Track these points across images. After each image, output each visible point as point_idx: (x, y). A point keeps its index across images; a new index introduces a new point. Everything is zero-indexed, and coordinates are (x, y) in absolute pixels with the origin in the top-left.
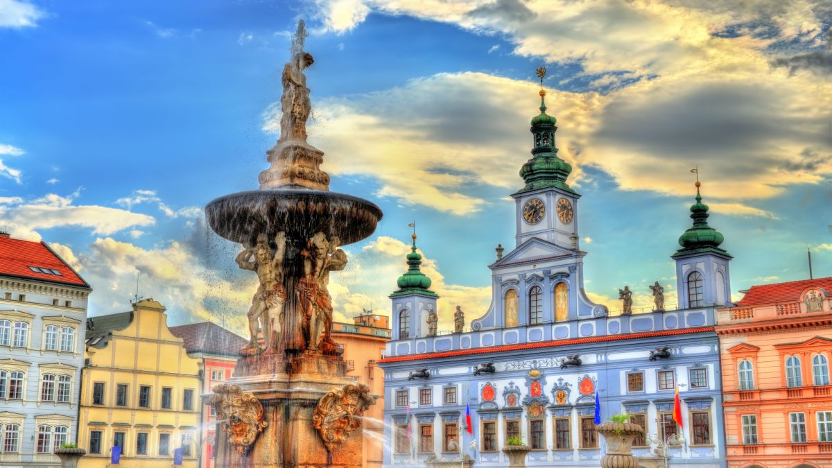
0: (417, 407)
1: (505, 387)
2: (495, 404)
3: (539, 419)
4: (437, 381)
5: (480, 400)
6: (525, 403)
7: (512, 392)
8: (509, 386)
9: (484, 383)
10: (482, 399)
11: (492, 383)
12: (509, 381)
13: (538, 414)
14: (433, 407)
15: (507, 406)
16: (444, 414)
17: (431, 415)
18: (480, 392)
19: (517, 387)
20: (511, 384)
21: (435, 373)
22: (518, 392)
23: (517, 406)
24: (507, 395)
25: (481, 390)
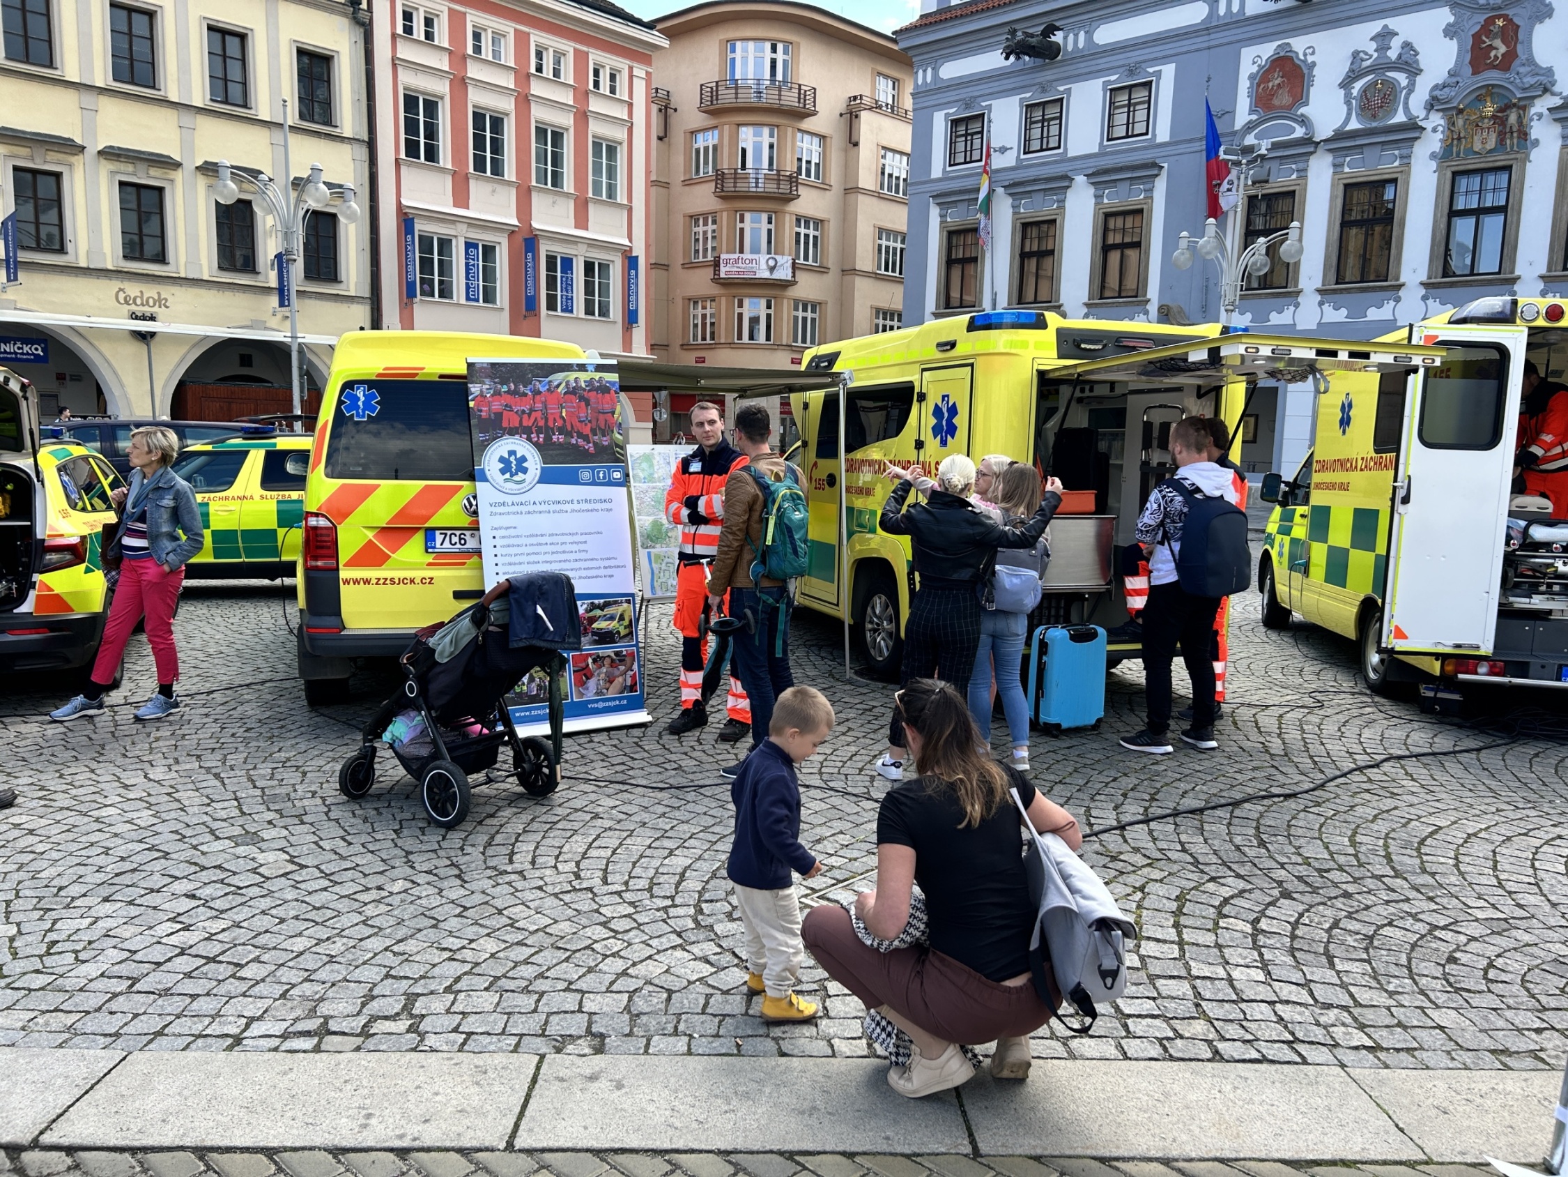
0: (1013, 163)
1: (1356, 54)
2: (1304, 121)
3: (1500, 159)
4: (1083, 67)
5: (1243, 114)
6: (1433, 104)
7: (1382, 67)
8: (1371, 47)
9: (1267, 50)
10: (1251, 112)
11: (1299, 44)
12: (1376, 27)
13: (1491, 143)
14: (1065, 160)
15: (1354, 125)
16: (1101, 177)
17: (1059, 184)
18: (1244, 85)
19: (1407, 45)
20: (1384, 37)
21: (1081, 45)
22: (1409, 64)
23: (1400, 118)
24: (1358, 86)
25: (1252, 77)
